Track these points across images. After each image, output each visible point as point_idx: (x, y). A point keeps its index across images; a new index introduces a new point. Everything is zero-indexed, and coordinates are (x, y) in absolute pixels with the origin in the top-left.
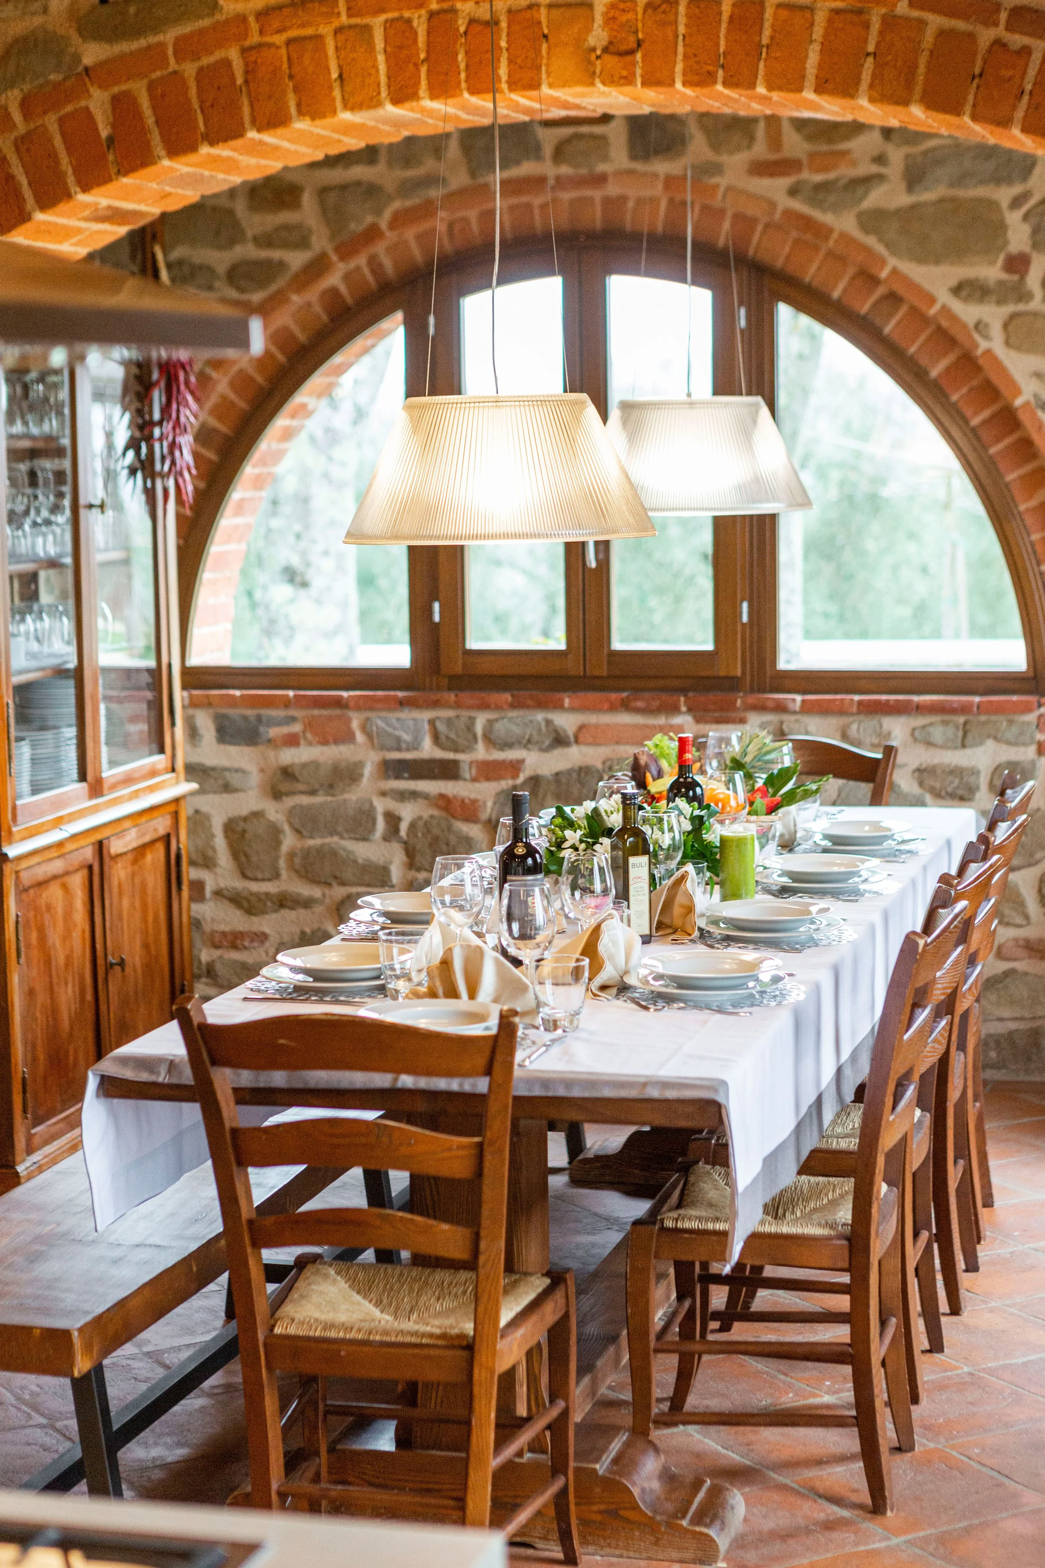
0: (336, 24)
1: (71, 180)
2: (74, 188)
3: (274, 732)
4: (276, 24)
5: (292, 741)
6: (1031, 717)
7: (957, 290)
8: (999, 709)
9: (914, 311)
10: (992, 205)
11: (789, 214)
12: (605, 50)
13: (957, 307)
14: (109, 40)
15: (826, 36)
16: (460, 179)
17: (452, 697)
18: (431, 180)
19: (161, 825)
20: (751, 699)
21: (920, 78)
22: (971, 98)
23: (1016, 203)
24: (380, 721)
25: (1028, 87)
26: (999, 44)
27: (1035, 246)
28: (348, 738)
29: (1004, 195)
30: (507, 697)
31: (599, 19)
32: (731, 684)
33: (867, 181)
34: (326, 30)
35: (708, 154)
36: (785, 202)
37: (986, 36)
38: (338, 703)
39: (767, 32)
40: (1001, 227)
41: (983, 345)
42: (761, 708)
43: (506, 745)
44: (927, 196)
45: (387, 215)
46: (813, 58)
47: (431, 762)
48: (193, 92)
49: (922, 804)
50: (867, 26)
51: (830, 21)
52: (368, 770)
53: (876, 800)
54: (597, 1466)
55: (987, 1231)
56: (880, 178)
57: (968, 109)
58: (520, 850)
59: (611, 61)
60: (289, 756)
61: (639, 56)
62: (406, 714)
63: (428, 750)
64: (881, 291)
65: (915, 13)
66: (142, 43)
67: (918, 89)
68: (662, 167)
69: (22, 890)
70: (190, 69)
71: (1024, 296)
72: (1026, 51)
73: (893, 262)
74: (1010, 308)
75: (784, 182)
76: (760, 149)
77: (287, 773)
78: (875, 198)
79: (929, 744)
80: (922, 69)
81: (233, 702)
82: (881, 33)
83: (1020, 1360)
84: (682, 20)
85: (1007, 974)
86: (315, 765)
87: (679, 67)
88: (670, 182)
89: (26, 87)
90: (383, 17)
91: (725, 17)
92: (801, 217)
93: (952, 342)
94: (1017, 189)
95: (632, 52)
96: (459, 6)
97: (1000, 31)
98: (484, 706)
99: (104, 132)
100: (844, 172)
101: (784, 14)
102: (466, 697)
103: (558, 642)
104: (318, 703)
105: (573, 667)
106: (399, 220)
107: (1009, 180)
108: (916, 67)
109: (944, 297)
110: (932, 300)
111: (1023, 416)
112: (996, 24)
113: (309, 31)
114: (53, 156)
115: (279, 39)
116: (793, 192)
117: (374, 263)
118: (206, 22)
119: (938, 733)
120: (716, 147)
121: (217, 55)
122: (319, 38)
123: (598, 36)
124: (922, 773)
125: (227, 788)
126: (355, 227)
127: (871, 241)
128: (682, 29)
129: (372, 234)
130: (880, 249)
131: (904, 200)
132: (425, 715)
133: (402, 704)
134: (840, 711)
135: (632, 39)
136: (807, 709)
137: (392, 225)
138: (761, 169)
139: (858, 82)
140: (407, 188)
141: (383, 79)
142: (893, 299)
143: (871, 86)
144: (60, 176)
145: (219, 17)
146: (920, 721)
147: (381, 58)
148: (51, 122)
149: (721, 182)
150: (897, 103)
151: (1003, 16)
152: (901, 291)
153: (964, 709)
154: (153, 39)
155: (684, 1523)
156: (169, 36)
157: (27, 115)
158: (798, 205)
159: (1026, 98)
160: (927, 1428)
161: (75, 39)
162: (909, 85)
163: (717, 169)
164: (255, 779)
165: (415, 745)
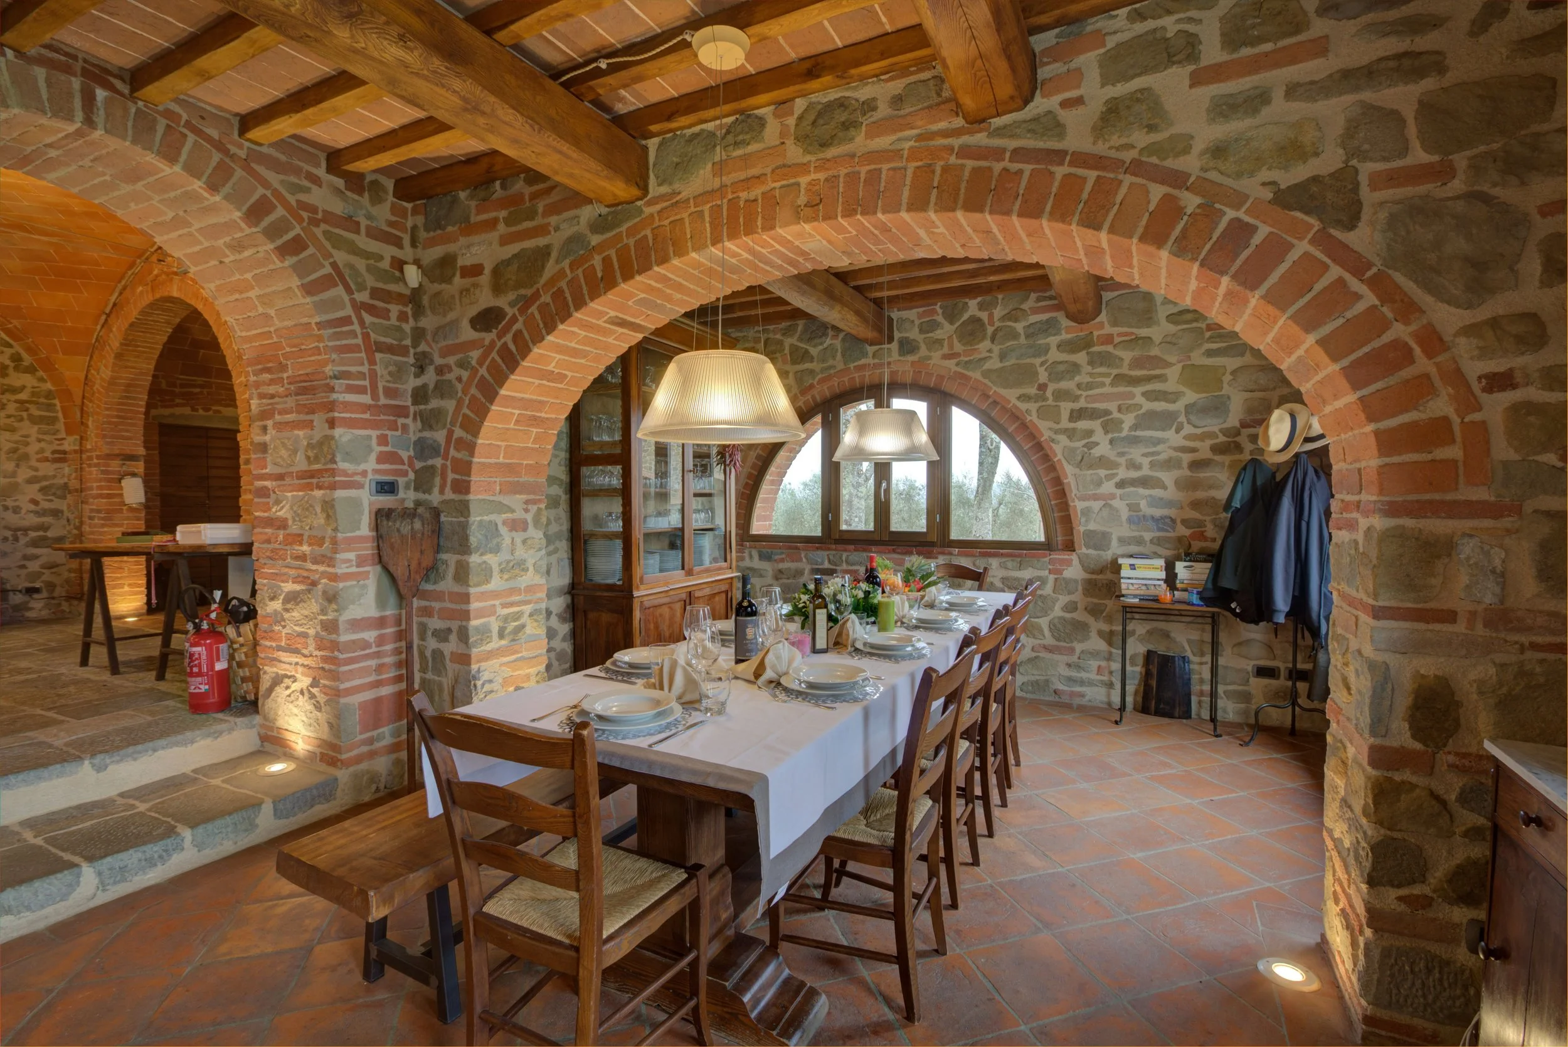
0: (690, 211)
1: (587, 297)
2: (588, 301)
3: (776, 557)
4: (665, 215)
5: (782, 560)
6: (1047, 559)
7: (1019, 398)
8: (1033, 556)
9: (1003, 408)
10: (1033, 365)
11: (955, 372)
12: (805, 206)
13: (1019, 404)
14: (602, 233)
15: (912, 182)
16: (841, 366)
17: (834, 546)
18: (830, 367)
19: (724, 587)
20: (940, 550)
21: (962, 196)
22: (989, 202)
23: (1042, 364)
24: (811, 554)
25: (1021, 192)
26: (1005, 170)
27: (1050, 380)
28: (800, 560)
29: (1037, 361)
30: (853, 547)
31: (803, 191)
32: (932, 544)
33: (985, 359)
34: (685, 215)
35: (928, 353)
36: (954, 368)
37: (998, 167)
38: (797, 548)
39: (883, 184)
40: (1036, 373)
41: (1029, 418)
42: (943, 553)
43: (852, 565)
44: (1007, 364)
45: (817, 379)
46: (906, 193)
47: (827, 569)
48: (633, 252)
49: (1004, 591)
50: (933, 172)
51: (914, 173)
52: (806, 572)
53: (980, 588)
54: (727, 984)
55: (1014, 781)
56: (990, 357)
57: (987, 208)
58: (745, 604)
59: (808, 211)
60: (781, 566)
61: (821, 207)
62: (820, 553)
63: (827, 565)
64: (991, 400)
65: (960, 162)
66: (614, 233)
67: (961, 202)
68: (911, 358)
69: (643, 609)
70: (631, 242)
71: (1045, 399)
72: (1020, 172)
73: (994, 388)
74: (1040, 404)
75: (954, 361)
76: (946, 350)
77: (780, 571)
78: (988, 365)
79: (1006, 568)
80: (963, 191)
81: (764, 547)
82: (941, 175)
83: (1019, 878)
84: (841, 185)
85: (1036, 657)
86: (789, 569)
87: (840, 209)
88: (913, 363)
89: (572, 258)
90: (709, 206)
91: (862, 180)
92: (960, 373)
93: (1018, 418)
94: (1043, 359)
95: (817, 205)
96: (741, 195)
97: (1006, 164)
98: (845, 550)
99: (600, 275)
100: (977, 356)
101: (891, 172)
102: (839, 546)
103: (871, 527)
104: (790, 548)
105: (877, 538)
106: (822, 381)
107: (1039, 355)
108: (959, 189)
109: (1014, 401)
110: (1009, 402)
111: (1044, 445)
112: (1003, 160)
113: (678, 217)
114: (580, 287)
115: (666, 222)
116: (957, 364)
117: (813, 397)
118: (638, 219)
119: (1010, 564)
120: (929, 349)
121: (643, 234)
122: (682, 219)
123: (802, 200)
124: (1004, 580)
125: (761, 576)
126: (807, 384)
127: (986, 381)
128: (841, 190)
129: (812, 386)
130: (990, 384)
131: (999, 365)
132: (826, 553)
133: (817, 548)
134: (973, 555)
135: (818, 198)
136: (959, 554)
137: (818, 383)
138: (946, 357)
139: (928, 203)
140: (823, 370)
141: (709, 235)
142: (995, 403)
143: (936, 204)
144: (583, 295)
145: (643, 216)
146: (1004, 560)
147: (708, 225)
148: (580, 271)
149: (932, 362)
150: (949, 211)
151: (1008, 155)
152: (998, 400)
153: (1019, 556)
154: (618, 230)
155: (774, 1033)
156: (624, 228)
157: (572, 270)
158: (959, 369)
159: (1020, 198)
160: (958, 932)
161: (589, 234)
162: (955, 201)
163: (930, 358)
164: (770, 573)
165: (822, 563)
